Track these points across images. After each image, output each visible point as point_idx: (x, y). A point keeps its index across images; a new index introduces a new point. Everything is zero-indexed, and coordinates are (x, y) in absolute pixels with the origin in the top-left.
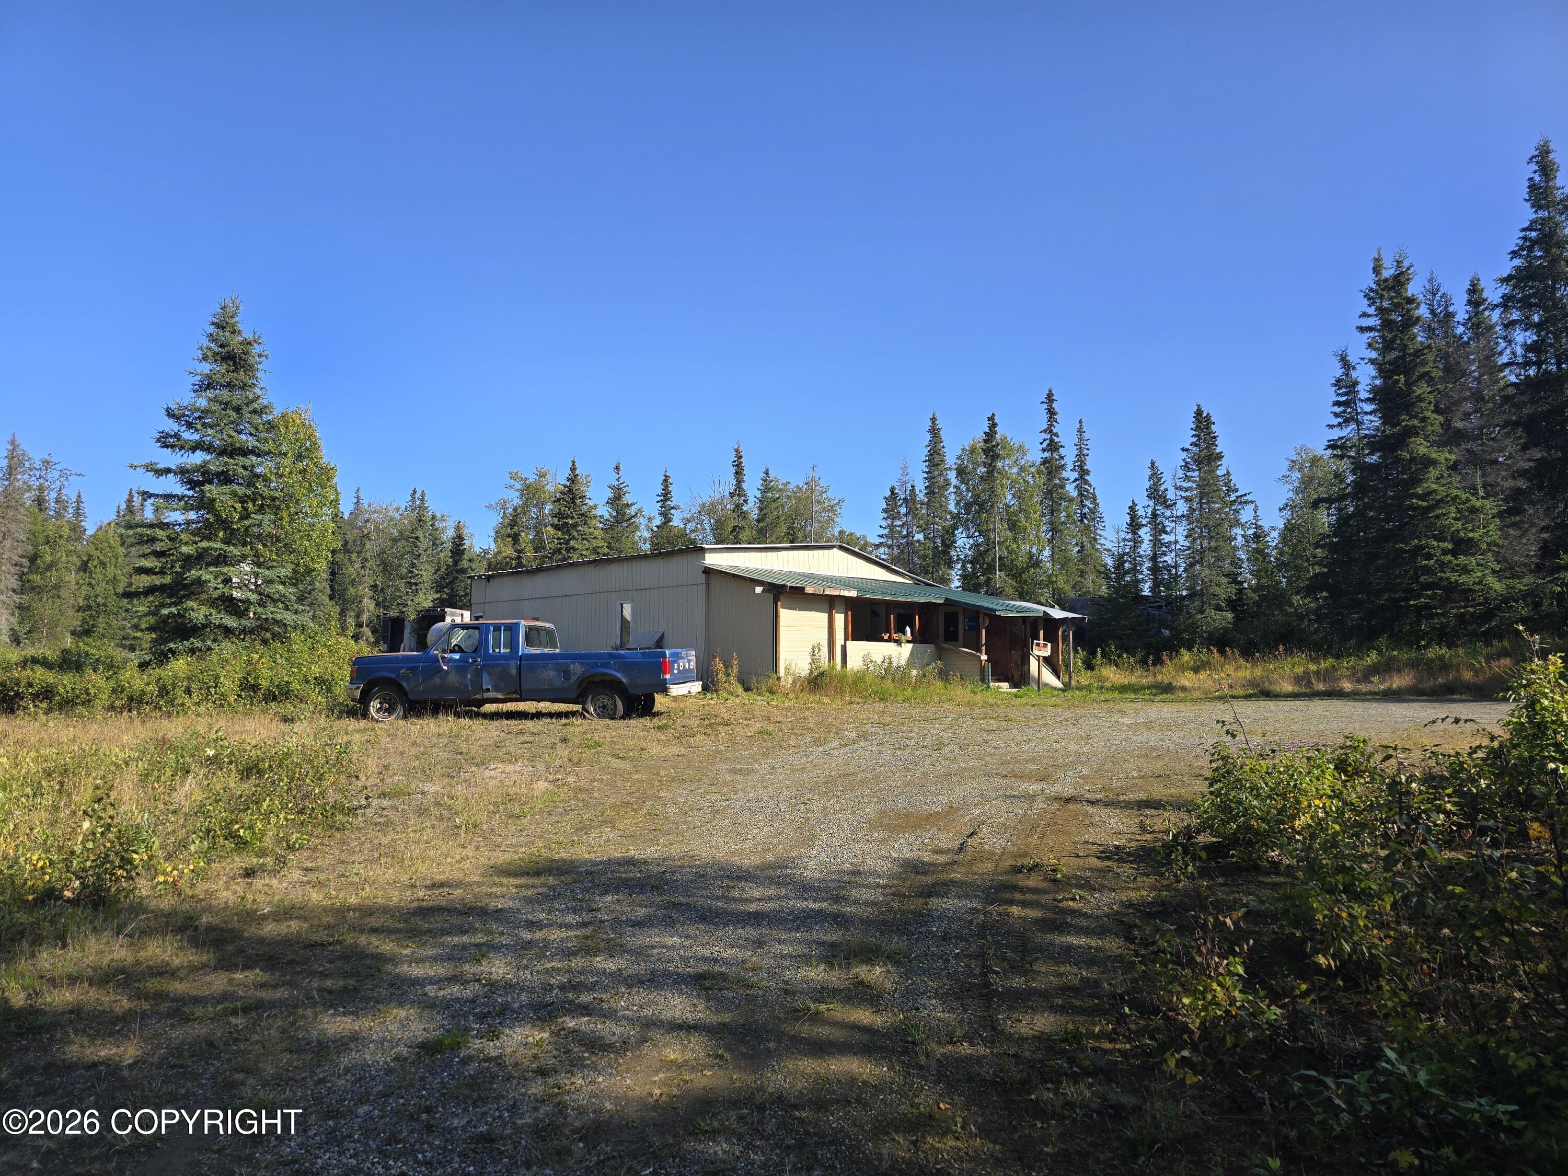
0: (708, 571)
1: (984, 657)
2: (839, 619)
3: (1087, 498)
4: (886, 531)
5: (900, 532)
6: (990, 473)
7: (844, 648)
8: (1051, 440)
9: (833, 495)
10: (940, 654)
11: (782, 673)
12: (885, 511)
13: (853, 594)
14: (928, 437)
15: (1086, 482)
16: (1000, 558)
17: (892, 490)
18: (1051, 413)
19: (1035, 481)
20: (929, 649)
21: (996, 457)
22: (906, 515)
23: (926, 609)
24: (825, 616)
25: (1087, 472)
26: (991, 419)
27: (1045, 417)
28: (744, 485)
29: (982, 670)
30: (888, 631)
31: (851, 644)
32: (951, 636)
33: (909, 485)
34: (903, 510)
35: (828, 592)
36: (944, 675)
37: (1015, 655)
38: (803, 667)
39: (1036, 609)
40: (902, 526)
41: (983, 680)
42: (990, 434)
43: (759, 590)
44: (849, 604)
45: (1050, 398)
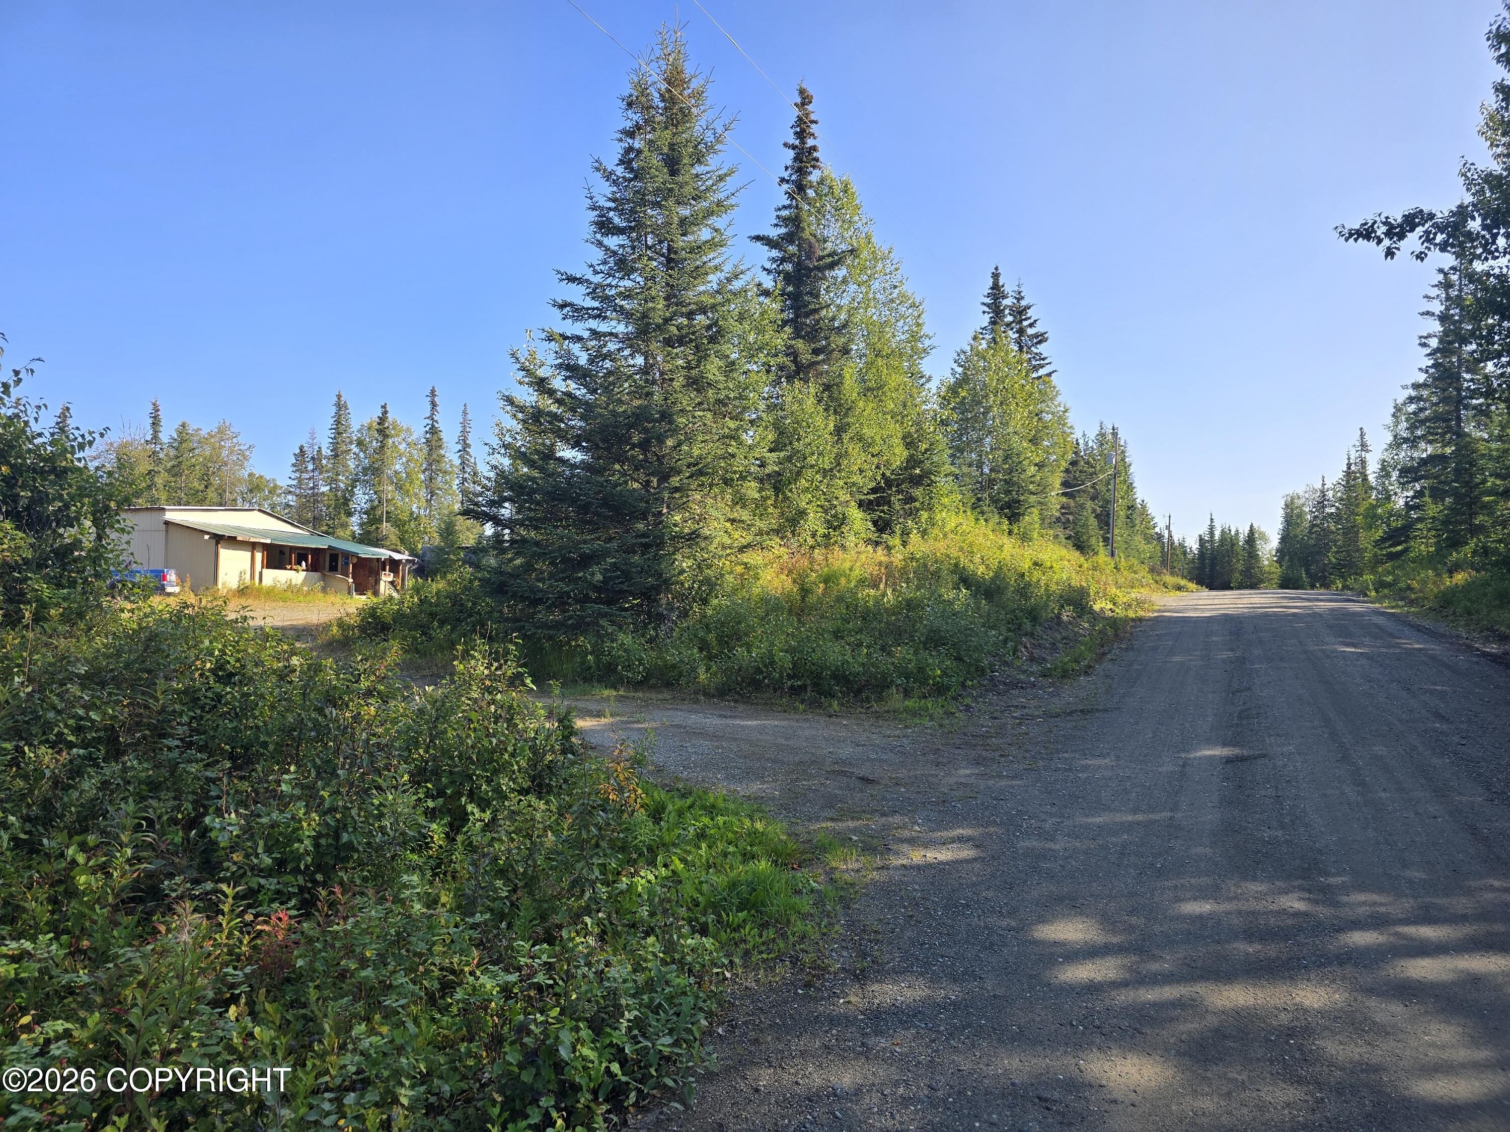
0: (167, 523)
1: (351, 580)
2: (259, 556)
3: (468, 466)
4: (294, 482)
5: (307, 484)
6: (382, 447)
7: (261, 573)
8: (433, 426)
9: (244, 441)
10: (324, 578)
11: (220, 586)
12: (293, 465)
13: (268, 541)
14: (334, 410)
15: (468, 453)
16: (387, 512)
17: (301, 448)
18: (434, 405)
19: (419, 455)
20: (316, 575)
21: (386, 436)
22: (313, 471)
23: (316, 552)
24: (249, 554)
25: (469, 446)
26: (384, 407)
27: (429, 407)
28: (160, 435)
29: (349, 587)
30: (290, 563)
31: (265, 571)
32: (333, 568)
33: (316, 448)
34: (310, 467)
35: (252, 540)
36: (324, 590)
37: (372, 580)
38: (234, 584)
39: (384, 553)
40: (310, 479)
41: (349, 593)
42: (382, 420)
43: (207, 537)
44: (265, 547)
45: (433, 392)
